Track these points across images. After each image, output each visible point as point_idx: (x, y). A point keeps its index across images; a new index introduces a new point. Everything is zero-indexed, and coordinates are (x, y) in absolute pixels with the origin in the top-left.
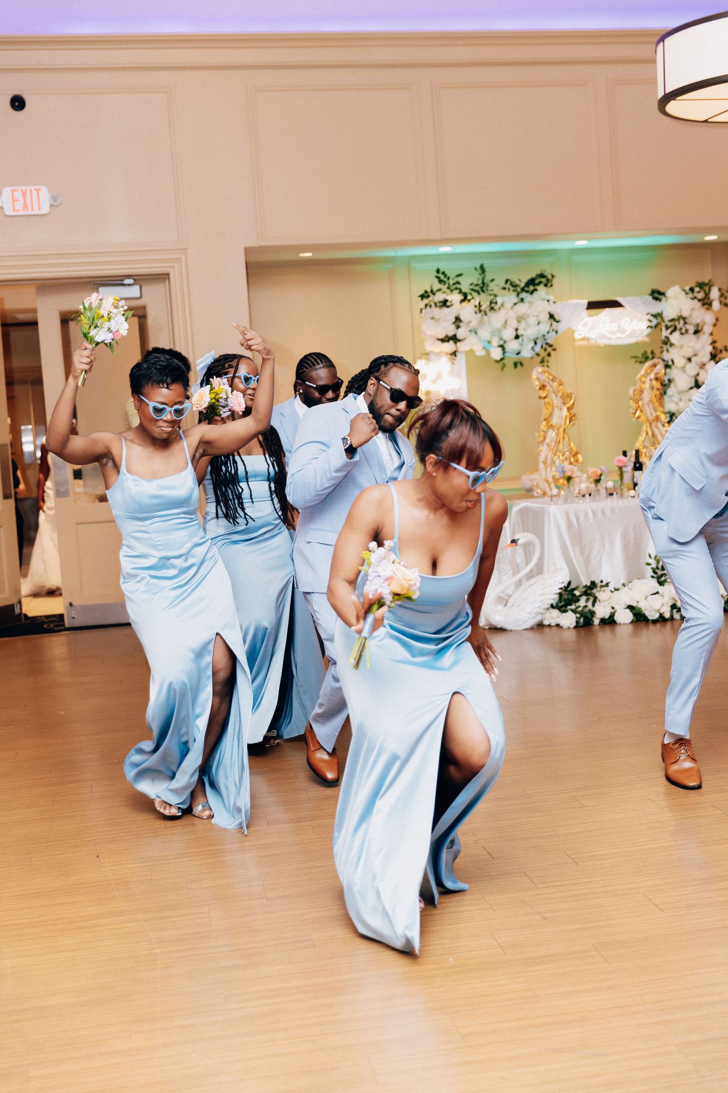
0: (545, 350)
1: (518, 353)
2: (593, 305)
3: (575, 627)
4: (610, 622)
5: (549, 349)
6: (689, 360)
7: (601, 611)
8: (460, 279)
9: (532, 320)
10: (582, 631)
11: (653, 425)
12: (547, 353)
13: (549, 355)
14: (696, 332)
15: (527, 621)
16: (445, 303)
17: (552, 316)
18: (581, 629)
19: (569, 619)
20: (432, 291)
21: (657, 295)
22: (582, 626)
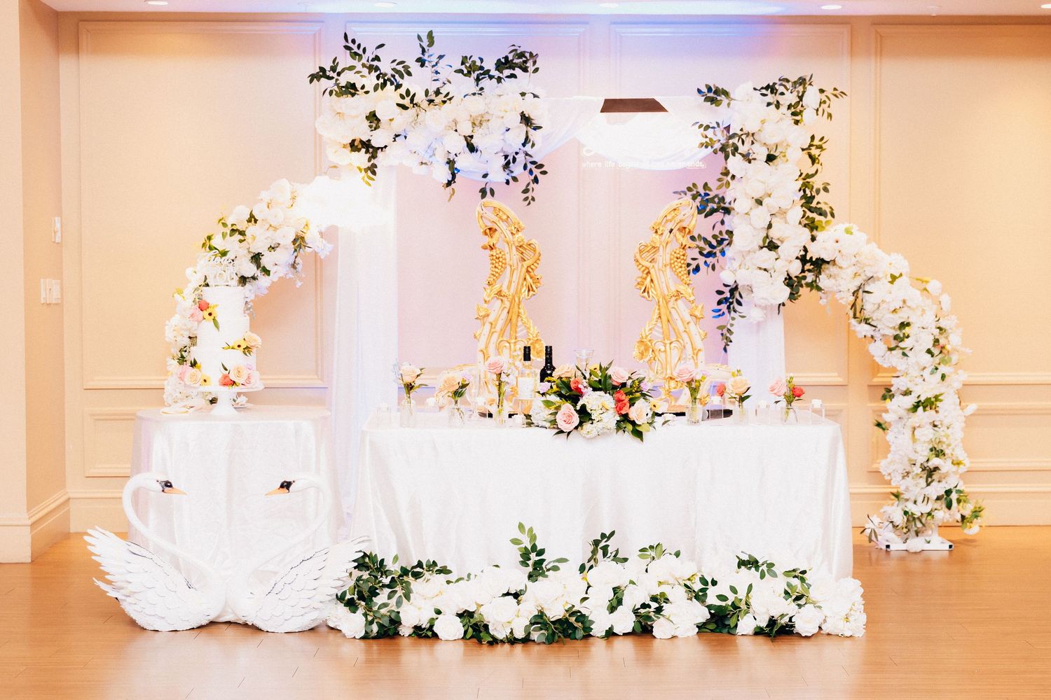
0: (531, 172)
1: (485, 176)
2: (611, 106)
3: (366, 637)
4: (425, 634)
5: (536, 172)
6: (759, 202)
7: (412, 615)
8: (379, 52)
9: (495, 125)
10: (375, 645)
11: (671, 305)
12: (532, 177)
13: (536, 180)
14: (770, 158)
15: (289, 619)
16: (351, 89)
17: (526, 120)
18: (371, 641)
19: (353, 624)
20: (333, 69)
21: (714, 95)
22: (374, 638)
